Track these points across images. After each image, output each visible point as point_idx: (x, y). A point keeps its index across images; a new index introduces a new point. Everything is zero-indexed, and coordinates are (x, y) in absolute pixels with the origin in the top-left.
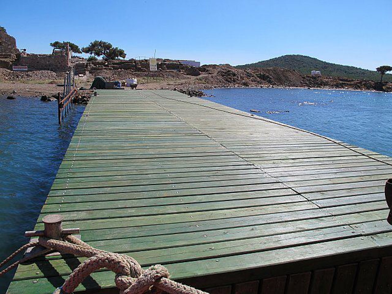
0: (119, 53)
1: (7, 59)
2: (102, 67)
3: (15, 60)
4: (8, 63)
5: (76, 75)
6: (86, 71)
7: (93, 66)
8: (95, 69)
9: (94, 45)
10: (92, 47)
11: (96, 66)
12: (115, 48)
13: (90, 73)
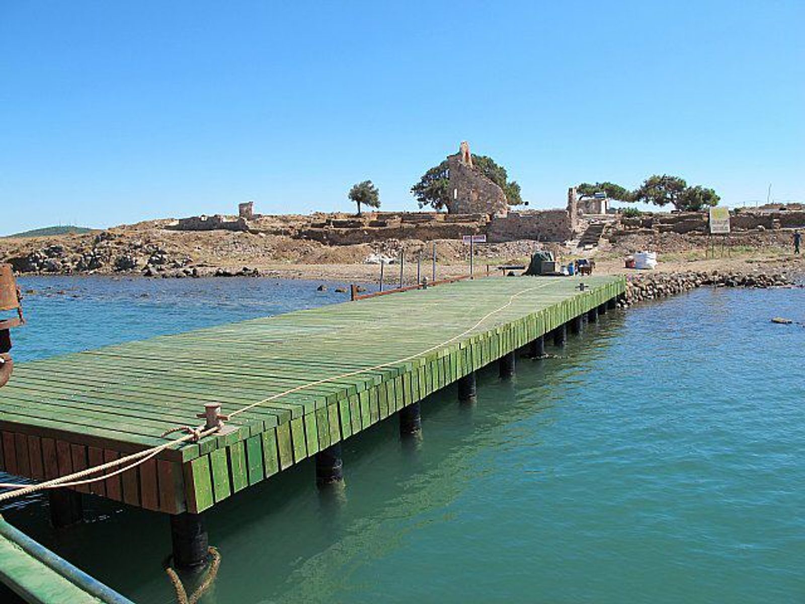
0: (702, 197)
1: (473, 223)
2: (636, 229)
3: (487, 223)
4: (474, 229)
5: (579, 246)
6: (601, 239)
7: (620, 227)
8: (621, 233)
9: (651, 184)
10: (646, 189)
11: (625, 229)
12: (694, 187)
13: (610, 242)
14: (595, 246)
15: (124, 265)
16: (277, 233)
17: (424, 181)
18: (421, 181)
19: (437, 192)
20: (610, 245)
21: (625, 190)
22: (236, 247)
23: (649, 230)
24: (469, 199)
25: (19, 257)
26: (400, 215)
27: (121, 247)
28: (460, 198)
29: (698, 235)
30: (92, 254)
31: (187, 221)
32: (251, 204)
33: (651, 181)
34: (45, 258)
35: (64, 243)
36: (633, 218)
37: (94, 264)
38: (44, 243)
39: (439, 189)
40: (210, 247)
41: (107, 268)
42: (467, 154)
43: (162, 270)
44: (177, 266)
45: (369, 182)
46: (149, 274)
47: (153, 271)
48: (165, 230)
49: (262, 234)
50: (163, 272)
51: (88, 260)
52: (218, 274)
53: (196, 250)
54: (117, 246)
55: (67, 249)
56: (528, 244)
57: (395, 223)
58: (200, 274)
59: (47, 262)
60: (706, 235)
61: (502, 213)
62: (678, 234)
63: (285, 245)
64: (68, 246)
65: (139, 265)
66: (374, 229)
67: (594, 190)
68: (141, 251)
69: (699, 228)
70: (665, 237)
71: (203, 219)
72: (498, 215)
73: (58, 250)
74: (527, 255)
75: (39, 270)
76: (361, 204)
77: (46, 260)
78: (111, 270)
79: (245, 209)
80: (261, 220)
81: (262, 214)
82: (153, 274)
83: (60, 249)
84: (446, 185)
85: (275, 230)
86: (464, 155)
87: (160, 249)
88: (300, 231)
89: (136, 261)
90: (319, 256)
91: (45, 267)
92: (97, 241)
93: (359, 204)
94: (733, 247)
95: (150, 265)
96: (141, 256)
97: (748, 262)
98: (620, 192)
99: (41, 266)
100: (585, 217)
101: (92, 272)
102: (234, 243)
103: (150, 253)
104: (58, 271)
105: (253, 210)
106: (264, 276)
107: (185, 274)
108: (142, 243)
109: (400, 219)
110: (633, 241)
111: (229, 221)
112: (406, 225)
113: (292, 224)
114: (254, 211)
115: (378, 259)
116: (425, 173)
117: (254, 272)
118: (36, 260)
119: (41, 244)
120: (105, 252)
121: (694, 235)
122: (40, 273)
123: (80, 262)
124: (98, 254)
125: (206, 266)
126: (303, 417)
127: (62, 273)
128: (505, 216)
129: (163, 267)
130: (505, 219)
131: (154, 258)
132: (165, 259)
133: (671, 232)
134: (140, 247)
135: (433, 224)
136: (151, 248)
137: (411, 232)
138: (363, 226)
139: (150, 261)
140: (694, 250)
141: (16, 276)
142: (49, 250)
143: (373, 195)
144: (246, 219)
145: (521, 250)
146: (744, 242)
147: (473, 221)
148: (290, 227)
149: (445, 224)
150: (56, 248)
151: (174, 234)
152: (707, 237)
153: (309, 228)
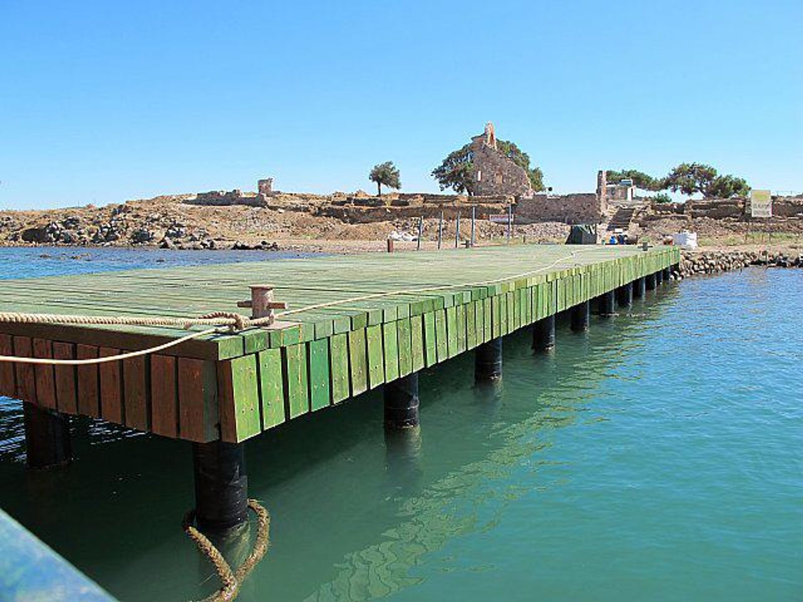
0: (732, 187)
1: (498, 205)
3: (512, 205)
4: (500, 211)
5: (608, 230)
6: (631, 222)
7: (651, 212)
8: (652, 218)
9: (679, 172)
10: (674, 177)
11: (656, 213)
12: (724, 176)
13: (640, 226)
14: (626, 230)
15: (140, 237)
16: (297, 209)
17: (445, 165)
18: (442, 164)
19: (459, 174)
20: (640, 229)
21: (651, 179)
22: (255, 222)
23: (681, 215)
24: (493, 181)
25: (36, 228)
26: (422, 195)
27: (138, 220)
28: (484, 180)
29: (735, 221)
30: (109, 226)
31: (205, 195)
32: (270, 180)
33: (680, 169)
34: (62, 229)
35: (81, 215)
36: (664, 204)
37: (110, 236)
38: (61, 214)
39: (461, 171)
40: (228, 222)
41: (124, 240)
42: (492, 135)
43: (178, 242)
44: (194, 239)
45: (390, 163)
46: (166, 246)
47: (170, 242)
48: (183, 205)
49: (282, 211)
50: (180, 245)
51: (104, 232)
52: (236, 247)
53: (214, 224)
54: (135, 219)
55: (84, 221)
56: (555, 226)
57: (418, 203)
58: (217, 248)
59: (63, 233)
60: (742, 222)
61: (528, 195)
62: (713, 219)
63: (304, 222)
64: (85, 218)
65: (155, 238)
66: (396, 208)
67: (620, 177)
68: (158, 225)
69: (734, 215)
70: (699, 222)
71: (221, 193)
72: (524, 196)
73: (75, 221)
74: (554, 237)
75: (55, 241)
76: (382, 184)
77: (62, 231)
78: (127, 242)
79: (264, 185)
80: (280, 197)
81: (281, 191)
82: (169, 246)
83: (77, 221)
84: (468, 168)
85: (294, 206)
86: (489, 136)
87: (177, 223)
88: (319, 208)
89: (153, 233)
90: (339, 233)
91: (62, 238)
92: (115, 213)
93: (379, 185)
94: (773, 234)
95: (167, 238)
96: (158, 229)
97: (792, 247)
98: (647, 180)
99: (58, 238)
100: (612, 203)
101: (108, 244)
102: (253, 218)
103: (167, 227)
104: (74, 242)
105: (272, 186)
106: (283, 249)
107: (202, 247)
108: (159, 216)
109: (422, 199)
110: (665, 225)
111: (248, 196)
112: (428, 205)
113: (312, 201)
114: (274, 188)
115: (401, 236)
116: (446, 157)
117: (273, 246)
118: (53, 231)
119: (59, 216)
120: (122, 224)
121: (729, 221)
122: (56, 244)
123: (97, 234)
124: (115, 227)
125: (224, 240)
126: (382, 324)
127: (78, 244)
128: (531, 197)
129: (180, 240)
130: (531, 200)
131: (171, 231)
132: (182, 232)
133: (706, 217)
134: (157, 220)
135: (457, 204)
136: (168, 221)
137: (433, 212)
138: (385, 204)
139: (167, 234)
140: (731, 236)
141: (32, 246)
142: (65, 222)
143: (394, 176)
144: (265, 195)
145: (548, 231)
146: (784, 228)
147: (498, 202)
148: (310, 204)
149: (469, 205)
150: (73, 219)
151: (192, 208)
152: (744, 223)
153: (330, 205)
